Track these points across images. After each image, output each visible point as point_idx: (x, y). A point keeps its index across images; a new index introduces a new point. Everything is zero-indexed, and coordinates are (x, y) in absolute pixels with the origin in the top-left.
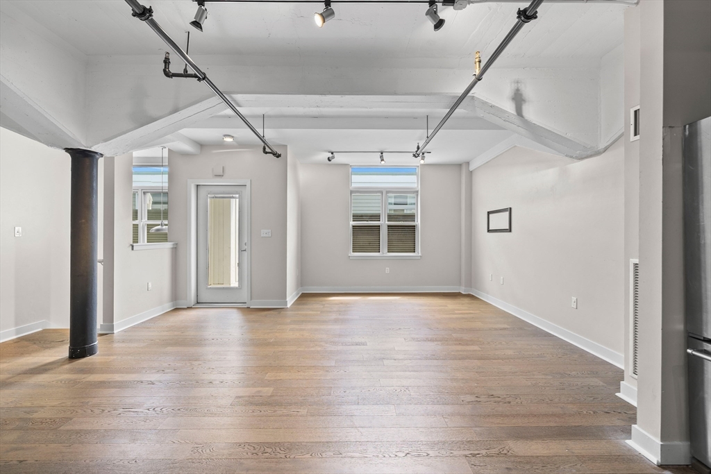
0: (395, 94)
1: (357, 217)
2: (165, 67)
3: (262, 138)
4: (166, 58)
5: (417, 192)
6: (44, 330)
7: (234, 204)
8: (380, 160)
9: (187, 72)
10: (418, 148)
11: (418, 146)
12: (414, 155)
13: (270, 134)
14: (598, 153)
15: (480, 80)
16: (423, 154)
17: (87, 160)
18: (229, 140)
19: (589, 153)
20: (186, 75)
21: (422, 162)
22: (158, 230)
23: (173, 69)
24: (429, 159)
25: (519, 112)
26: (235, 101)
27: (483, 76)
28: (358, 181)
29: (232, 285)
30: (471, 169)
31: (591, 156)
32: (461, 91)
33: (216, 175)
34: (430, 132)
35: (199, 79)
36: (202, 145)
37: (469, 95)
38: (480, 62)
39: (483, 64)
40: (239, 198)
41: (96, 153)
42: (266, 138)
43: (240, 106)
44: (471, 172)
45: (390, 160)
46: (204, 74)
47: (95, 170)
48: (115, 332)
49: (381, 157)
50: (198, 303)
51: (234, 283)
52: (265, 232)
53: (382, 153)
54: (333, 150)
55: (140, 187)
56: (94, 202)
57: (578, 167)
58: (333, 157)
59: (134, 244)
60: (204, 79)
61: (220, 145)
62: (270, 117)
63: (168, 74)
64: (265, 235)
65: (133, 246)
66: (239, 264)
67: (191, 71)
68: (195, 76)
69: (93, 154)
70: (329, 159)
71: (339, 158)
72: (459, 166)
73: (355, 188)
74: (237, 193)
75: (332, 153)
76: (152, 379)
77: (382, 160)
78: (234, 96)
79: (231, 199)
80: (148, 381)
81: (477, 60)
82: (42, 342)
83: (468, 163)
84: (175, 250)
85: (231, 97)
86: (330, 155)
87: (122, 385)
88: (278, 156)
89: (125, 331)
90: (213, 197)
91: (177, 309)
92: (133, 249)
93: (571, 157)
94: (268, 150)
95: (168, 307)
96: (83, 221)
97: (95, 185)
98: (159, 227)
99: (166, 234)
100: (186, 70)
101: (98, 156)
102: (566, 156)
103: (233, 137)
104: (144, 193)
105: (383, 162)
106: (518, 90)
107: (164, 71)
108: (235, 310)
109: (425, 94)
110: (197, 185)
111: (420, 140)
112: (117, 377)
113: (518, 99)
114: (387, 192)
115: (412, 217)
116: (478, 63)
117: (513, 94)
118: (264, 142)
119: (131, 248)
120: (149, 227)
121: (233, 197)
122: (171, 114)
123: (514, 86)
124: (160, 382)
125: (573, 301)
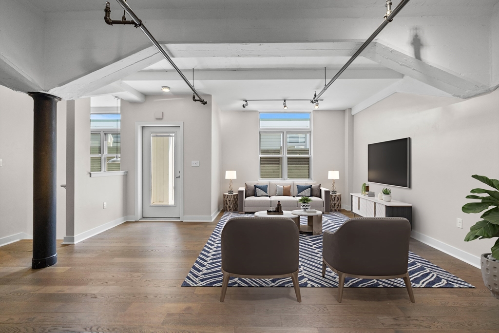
0: (307, 41)
1: (264, 151)
2: (106, 15)
3: (192, 87)
4: (106, 7)
5: (310, 132)
6: (21, 240)
7: (172, 140)
8: (283, 106)
9: (125, 19)
10: (315, 95)
11: (315, 94)
12: (312, 102)
13: (199, 85)
14: (489, 91)
15: (390, 21)
16: (317, 101)
17: (47, 102)
18: (166, 90)
19: (478, 92)
20: (124, 22)
21: (317, 107)
22: (114, 161)
23: (113, 17)
24: (322, 106)
25: (418, 56)
26: (169, 51)
27: (394, 18)
28: (265, 124)
29: (170, 204)
30: (353, 114)
31: (479, 94)
32: (366, 37)
33: (157, 119)
34: (328, 81)
35: (136, 26)
36: (146, 96)
37: (373, 41)
38: (391, 4)
39: (394, 7)
40: (175, 136)
41: (55, 97)
42: (195, 88)
43: (173, 57)
44: (353, 116)
45: (291, 106)
46: (140, 21)
47: (54, 111)
48: (75, 243)
49: (284, 104)
50: (143, 217)
51: (171, 202)
52: (195, 163)
53: (285, 101)
54: (247, 99)
55: (102, 130)
56: (53, 138)
57: (464, 106)
58: (247, 105)
59: (92, 172)
60: (140, 25)
61: (159, 95)
62: (198, 70)
63: (109, 22)
64: (194, 165)
65: (90, 174)
66: (175, 188)
67: (129, 17)
68: (133, 23)
69: (52, 97)
70: (244, 106)
71: (251, 106)
72: (343, 111)
73: (263, 129)
74: (173, 133)
75: (246, 101)
76: (95, 292)
77: (285, 106)
78: (167, 45)
79: (169, 138)
80: (92, 294)
81: (388, 3)
82: (16, 252)
83: (351, 109)
84: (126, 176)
85: (165, 47)
86: (244, 103)
87: (67, 299)
88: (205, 103)
89: (83, 242)
90: (154, 136)
91: (127, 223)
92: (90, 176)
93: (459, 96)
94: (197, 98)
95: (120, 221)
96: (44, 153)
97: (54, 123)
98: (115, 159)
99: (119, 164)
100: (124, 18)
101: (56, 100)
102: (454, 95)
103: (169, 88)
104: (105, 134)
105: (286, 108)
106: (416, 36)
107: (105, 18)
108: (171, 224)
109: (333, 41)
110: (143, 127)
111: (317, 89)
112: (67, 289)
113: (417, 44)
114: (288, 132)
115: (306, 151)
116: (388, 6)
117: (412, 39)
118: (193, 91)
119: (89, 175)
120: (108, 159)
121: (170, 136)
122: (115, 62)
123: (413, 33)
124: (102, 295)
125: (459, 221)
